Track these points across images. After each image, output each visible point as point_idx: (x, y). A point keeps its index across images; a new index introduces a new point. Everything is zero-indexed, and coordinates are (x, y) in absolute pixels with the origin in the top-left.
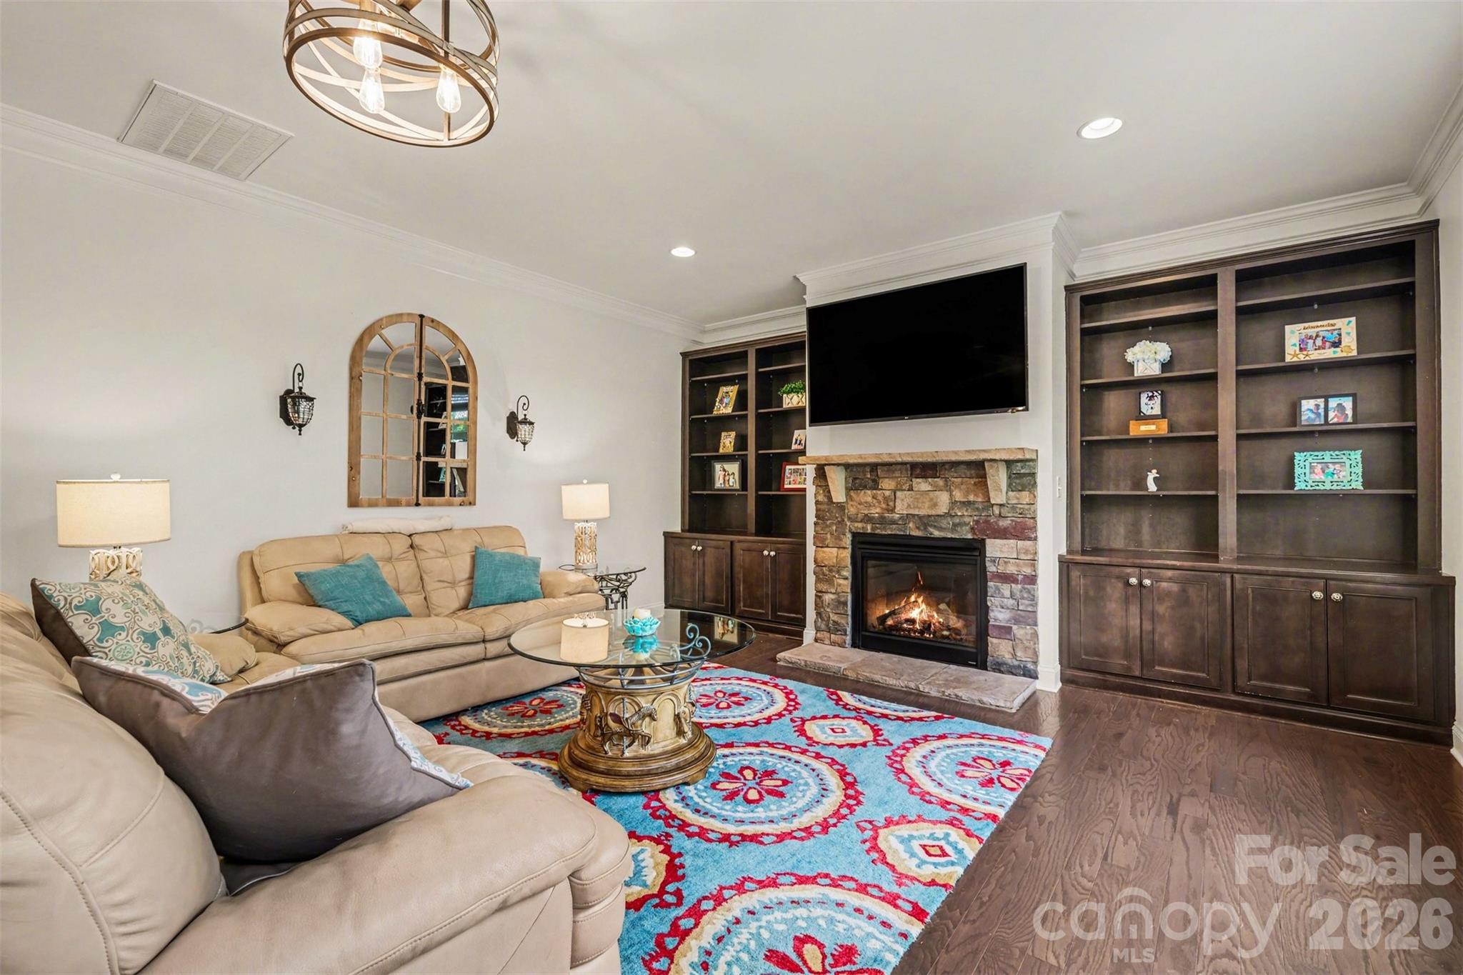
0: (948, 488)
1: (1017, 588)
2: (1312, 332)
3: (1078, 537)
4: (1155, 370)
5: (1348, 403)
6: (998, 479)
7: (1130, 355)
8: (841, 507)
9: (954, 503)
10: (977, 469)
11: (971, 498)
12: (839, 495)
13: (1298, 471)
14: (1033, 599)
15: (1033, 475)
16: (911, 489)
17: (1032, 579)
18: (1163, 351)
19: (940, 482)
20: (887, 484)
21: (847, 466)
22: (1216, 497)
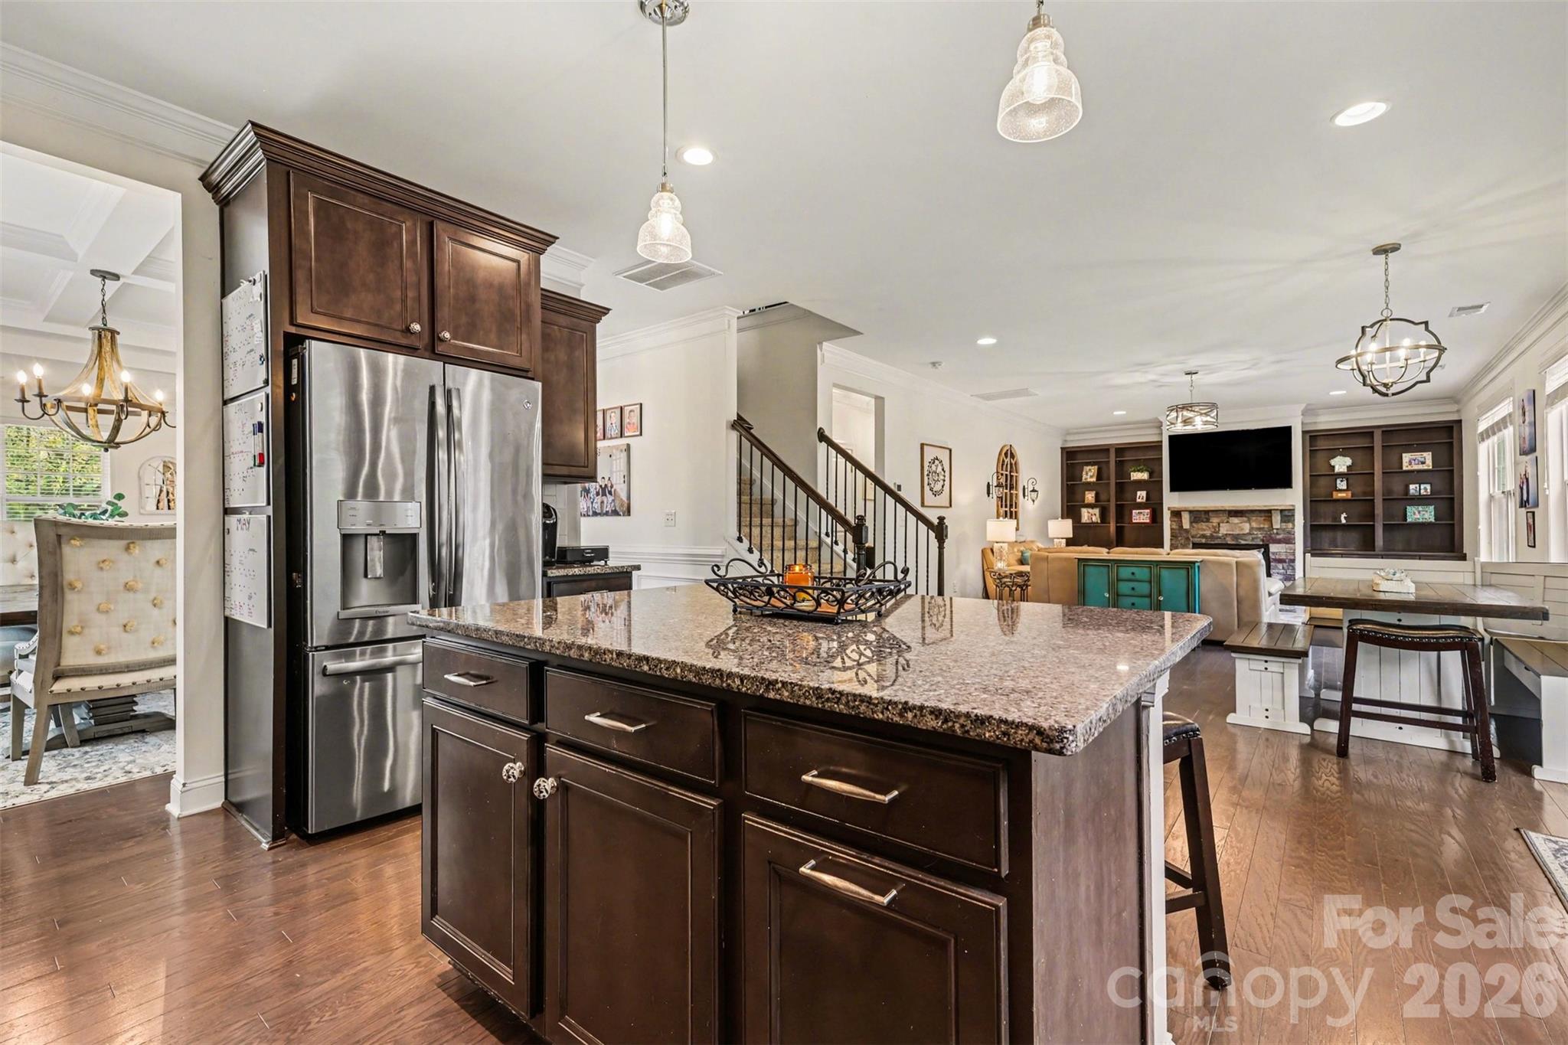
0: (1249, 521)
1: (1285, 565)
2: (1414, 457)
3: (1309, 544)
4: (1344, 469)
5: (1428, 487)
6: (1277, 519)
7: (1333, 462)
8: (1187, 531)
9: (1252, 529)
10: (1268, 513)
11: (1262, 526)
12: (1186, 525)
13: (1408, 514)
14: (1294, 569)
15: (1293, 516)
16: (1228, 522)
17: (1293, 561)
18: (1348, 461)
19: (1245, 519)
20: (1215, 521)
21: (1191, 512)
22: (1374, 525)
